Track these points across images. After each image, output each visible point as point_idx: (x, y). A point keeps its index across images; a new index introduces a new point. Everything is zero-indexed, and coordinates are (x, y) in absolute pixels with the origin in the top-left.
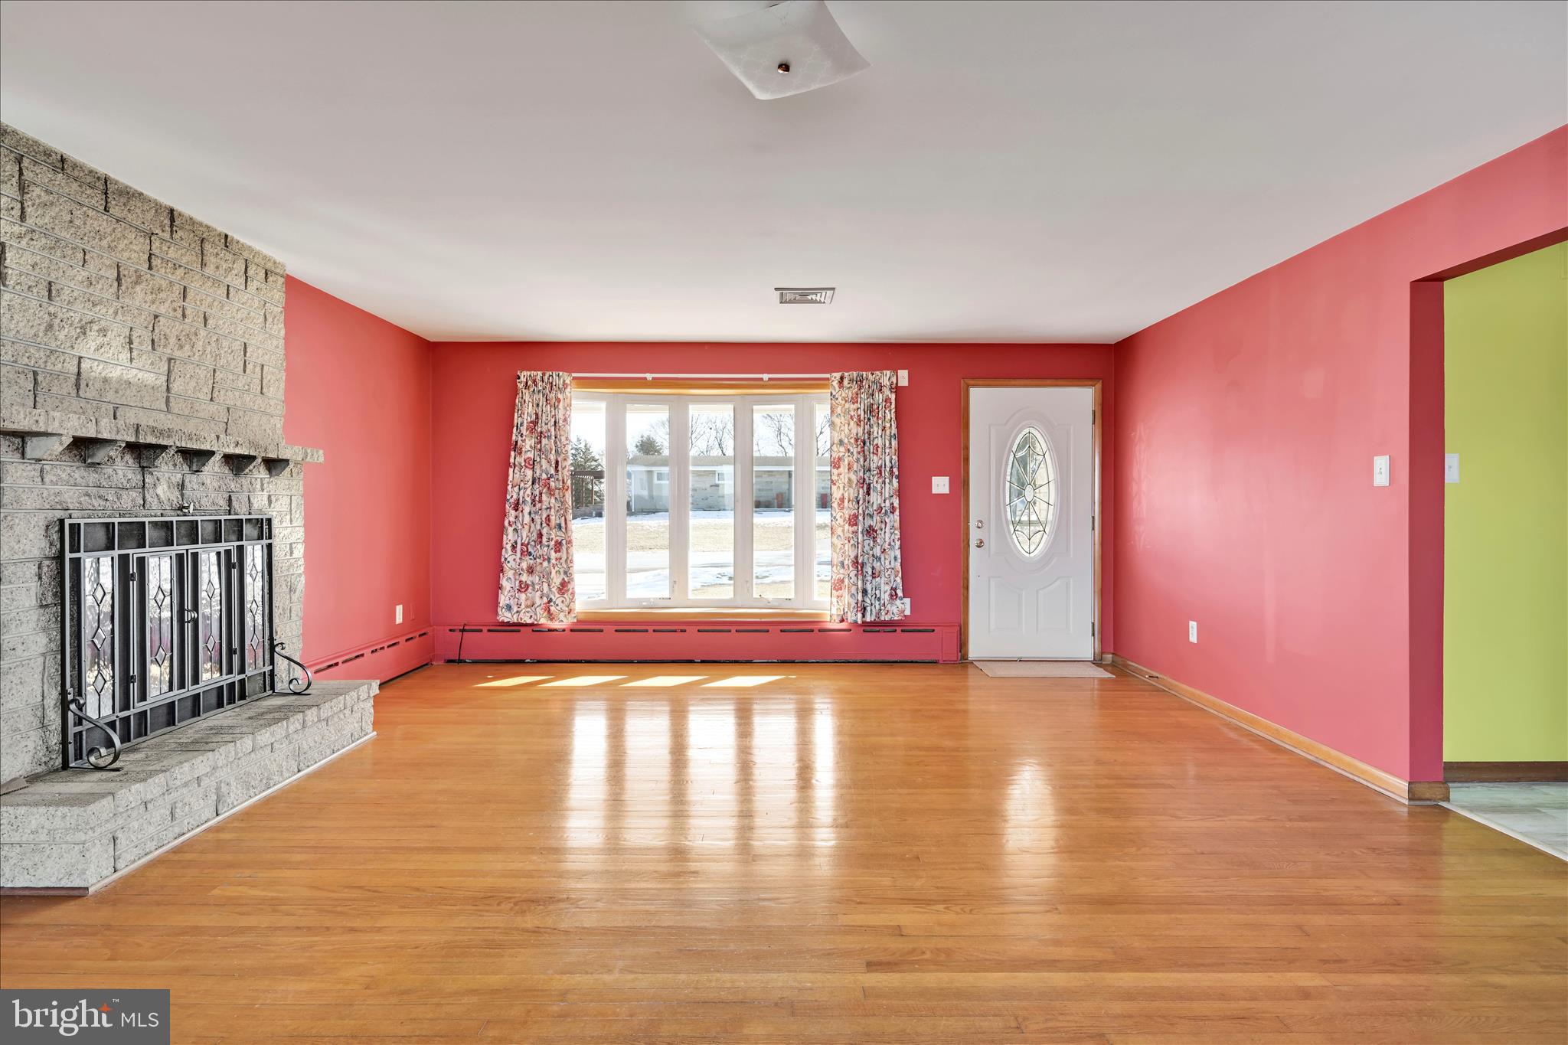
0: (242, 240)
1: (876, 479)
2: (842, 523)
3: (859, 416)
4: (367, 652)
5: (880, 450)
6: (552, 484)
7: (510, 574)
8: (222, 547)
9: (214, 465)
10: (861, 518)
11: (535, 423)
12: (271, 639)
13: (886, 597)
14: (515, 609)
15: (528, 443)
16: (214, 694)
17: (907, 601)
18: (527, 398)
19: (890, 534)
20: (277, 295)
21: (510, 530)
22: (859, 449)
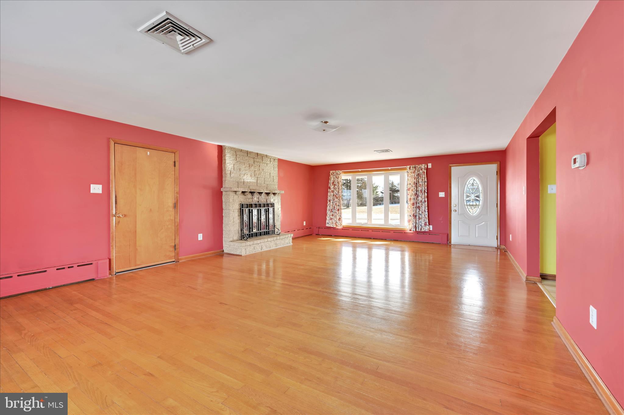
0: (269, 155)
1: (420, 193)
2: (410, 205)
3: (415, 177)
4: (296, 230)
5: (421, 185)
6: (337, 196)
7: (328, 216)
8: (265, 208)
9: (263, 195)
10: (415, 204)
11: (334, 182)
12: (274, 225)
13: (423, 225)
14: (329, 224)
15: (332, 187)
16: (264, 233)
17: (431, 226)
18: (332, 177)
19: (424, 207)
20: (276, 163)
21: (328, 206)
22: (415, 185)
